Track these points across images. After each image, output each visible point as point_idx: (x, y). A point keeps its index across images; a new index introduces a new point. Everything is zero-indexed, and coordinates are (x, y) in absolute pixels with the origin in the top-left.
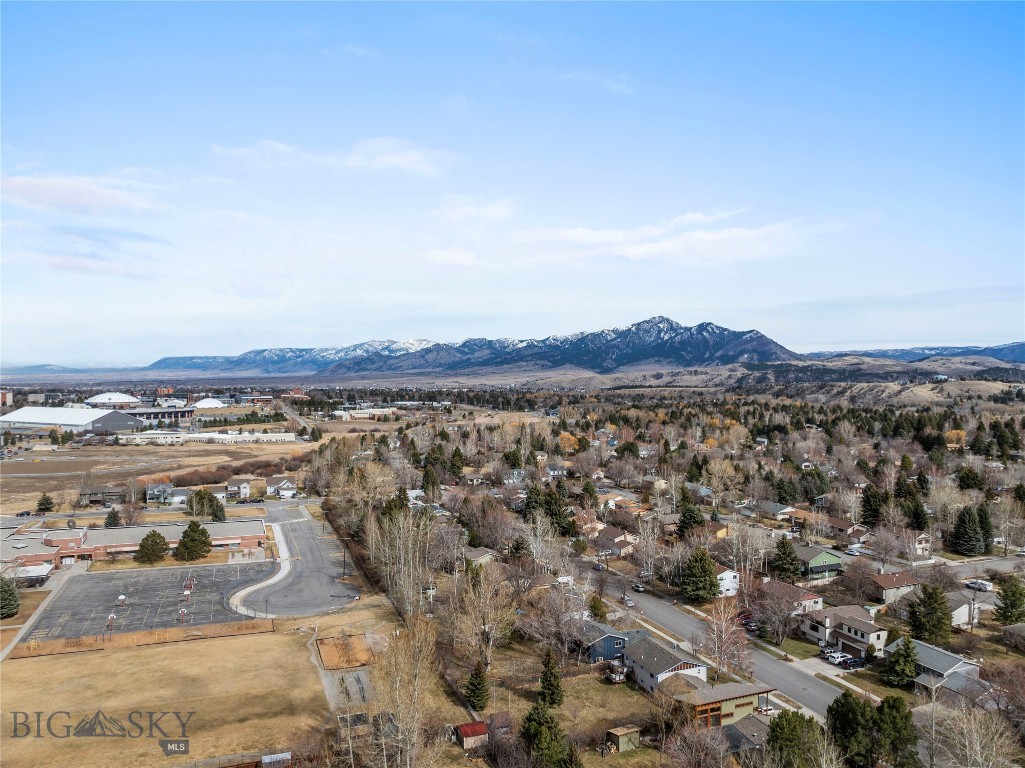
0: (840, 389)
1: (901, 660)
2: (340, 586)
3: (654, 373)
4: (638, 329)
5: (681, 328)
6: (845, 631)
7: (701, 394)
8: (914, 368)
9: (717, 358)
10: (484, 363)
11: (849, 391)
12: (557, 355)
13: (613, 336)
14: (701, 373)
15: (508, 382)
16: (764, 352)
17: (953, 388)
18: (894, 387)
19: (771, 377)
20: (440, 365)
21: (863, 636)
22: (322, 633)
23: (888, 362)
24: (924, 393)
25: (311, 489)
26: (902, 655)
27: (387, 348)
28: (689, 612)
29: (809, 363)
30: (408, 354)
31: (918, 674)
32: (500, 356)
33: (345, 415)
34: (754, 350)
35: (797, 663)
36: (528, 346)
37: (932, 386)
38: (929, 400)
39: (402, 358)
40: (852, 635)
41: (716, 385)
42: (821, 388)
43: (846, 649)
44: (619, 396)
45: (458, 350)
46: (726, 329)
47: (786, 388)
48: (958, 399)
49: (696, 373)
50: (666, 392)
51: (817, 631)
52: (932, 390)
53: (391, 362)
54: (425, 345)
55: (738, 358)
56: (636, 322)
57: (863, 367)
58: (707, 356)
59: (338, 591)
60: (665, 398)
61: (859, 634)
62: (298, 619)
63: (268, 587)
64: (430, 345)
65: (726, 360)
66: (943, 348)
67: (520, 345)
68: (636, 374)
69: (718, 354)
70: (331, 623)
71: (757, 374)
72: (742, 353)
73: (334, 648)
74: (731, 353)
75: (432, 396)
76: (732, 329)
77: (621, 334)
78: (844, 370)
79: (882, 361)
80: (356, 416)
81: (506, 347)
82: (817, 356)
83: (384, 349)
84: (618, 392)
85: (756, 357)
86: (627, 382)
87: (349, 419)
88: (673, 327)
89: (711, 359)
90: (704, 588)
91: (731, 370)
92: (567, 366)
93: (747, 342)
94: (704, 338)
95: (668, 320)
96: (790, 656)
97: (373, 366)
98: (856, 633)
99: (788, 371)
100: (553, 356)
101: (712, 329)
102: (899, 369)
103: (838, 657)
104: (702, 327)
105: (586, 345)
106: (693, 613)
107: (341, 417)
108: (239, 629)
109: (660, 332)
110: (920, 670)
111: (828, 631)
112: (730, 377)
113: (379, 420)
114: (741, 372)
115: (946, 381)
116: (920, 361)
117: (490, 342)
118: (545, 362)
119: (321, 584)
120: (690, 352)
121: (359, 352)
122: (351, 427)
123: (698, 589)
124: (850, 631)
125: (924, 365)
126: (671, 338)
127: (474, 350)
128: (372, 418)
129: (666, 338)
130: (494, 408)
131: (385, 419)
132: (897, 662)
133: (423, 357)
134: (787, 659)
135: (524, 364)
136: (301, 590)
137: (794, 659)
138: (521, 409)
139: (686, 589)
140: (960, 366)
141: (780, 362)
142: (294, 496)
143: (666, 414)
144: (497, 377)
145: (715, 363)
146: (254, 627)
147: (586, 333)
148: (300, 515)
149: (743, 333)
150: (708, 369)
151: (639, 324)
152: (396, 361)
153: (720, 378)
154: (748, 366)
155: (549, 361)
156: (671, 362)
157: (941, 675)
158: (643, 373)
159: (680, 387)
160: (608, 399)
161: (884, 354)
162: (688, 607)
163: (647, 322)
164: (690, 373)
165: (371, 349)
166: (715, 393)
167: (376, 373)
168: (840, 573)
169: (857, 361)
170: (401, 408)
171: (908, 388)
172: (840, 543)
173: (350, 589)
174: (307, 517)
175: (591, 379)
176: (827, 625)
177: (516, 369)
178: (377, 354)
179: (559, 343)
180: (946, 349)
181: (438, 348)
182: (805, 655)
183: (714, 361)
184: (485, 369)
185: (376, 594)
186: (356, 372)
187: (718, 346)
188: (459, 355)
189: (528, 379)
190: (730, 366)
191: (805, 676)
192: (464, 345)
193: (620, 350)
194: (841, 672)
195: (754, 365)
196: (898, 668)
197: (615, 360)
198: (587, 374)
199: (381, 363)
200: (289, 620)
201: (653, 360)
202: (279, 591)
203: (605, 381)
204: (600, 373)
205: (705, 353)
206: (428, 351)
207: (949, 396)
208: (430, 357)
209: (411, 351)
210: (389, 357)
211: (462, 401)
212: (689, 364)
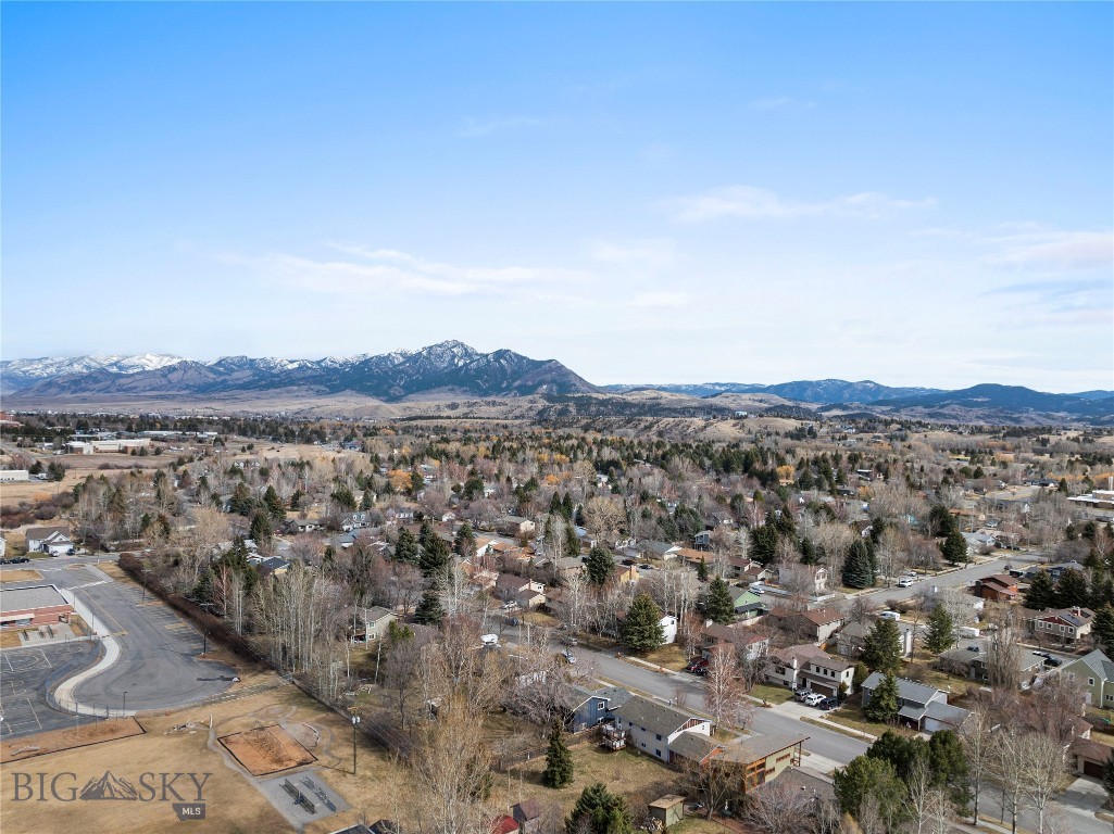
0: (647, 424)
1: (885, 695)
2: (203, 666)
3: (449, 402)
4: (429, 353)
5: (477, 354)
6: (813, 670)
7: (505, 427)
8: (710, 403)
9: (516, 388)
10: (245, 386)
11: (656, 426)
12: (335, 380)
13: (402, 360)
14: (500, 404)
15: (276, 409)
16: (564, 384)
17: (753, 423)
18: (698, 422)
19: (573, 409)
20: (188, 387)
21: (833, 675)
22: (220, 729)
23: (684, 397)
24: (726, 429)
25: (91, 542)
26: (886, 690)
27: (115, 364)
28: (638, 664)
29: (609, 396)
30: (144, 372)
31: (900, 708)
32: (267, 379)
33: (87, 447)
34: (554, 381)
35: (776, 708)
36: (300, 368)
37: (733, 422)
38: (733, 436)
39: (138, 377)
40: (821, 674)
41: (516, 418)
42: (628, 422)
43: (816, 689)
44: (417, 428)
45: (211, 369)
46: (525, 358)
47: (594, 422)
48: (758, 435)
49: (494, 403)
50: (468, 424)
51: (783, 673)
52: (734, 425)
53: (122, 381)
54: (167, 362)
55: (536, 389)
56: (427, 346)
57: (662, 401)
58: (504, 386)
59: (205, 672)
60: (469, 431)
61: (829, 672)
62: (171, 713)
63: (101, 674)
64: (175, 362)
65: (525, 390)
66: (732, 384)
67: (290, 367)
68: (429, 403)
69: (517, 384)
70: (223, 715)
71: (559, 407)
72: (540, 384)
73: (249, 747)
74: (530, 383)
75: (192, 425)
76: (531, 358)
77: (410, 359)
78: (644, 405)
79: (678, 396)
80: (101, 448)
81: (273, 368)
82: (615, 389)
83: (111, 365)
84: (414, 423)
85: (555, 388)
86: (418, 412)
87: (92, 453)
88: (467, 353)
89: (508, 389)
90: (650, 637)
91: (531, 402)
92: (348, 392)
93: (545, 372)
94: (502, 367)
95: (462, 345)
96: (768, 703)
97: (97, 386)
98: (825, 672)
99: (589, 404)
100: (330, 380)
101: (510, 357)
102: (694, 404)
103: (815, 698)
104: (500, 354)
105: (370, 369)
106: (643, 665)
107: (81, 449)
108: (91, 735)
109: (454, 357)
110: (902, 702)
111: (796, 672)
112: (530, 409)
113: (133, 453)
114: (541, 404)
115: (746, 417)
116: (713, 396)
117: (252, 360)
118: (322, 388)
119: (176, 665)
120: (487, 381)
121: (77, 368)
122: (101, 462)
123: (643, 638)
124: (818, 670)
125: (717, 401)
126: (465, 364)
127: (233, 370)
128: (124, 451)
129: (461, 364)
130: (274, 440)
131: (142, 452)
132: (881, 697)
133: (164, 376)
134: (765, 706)
135: (295, 388)
136: (151, 676)
137: (773, 705)
138: (309, 441)
139: (631, 639)
140: (750, 403)
141: (580, 395)
142: (70, 553)
143: (488, 448)
144: (263, 402)
145: (512, 394)
146: (112, 731)
147: (370, 356)
148: (94, 578)
149: (542, 363)
150: (506, 400)
151: (431, 348)
152: (130, 380)
153: (520, 409)
154: (548, 397)
155: (326, 386)
156: (466, 391)
157: (921, 706)
158: (437, 403)
159: (481, 418)
160: (406, 430)
161: (677, 389)
162: (633, 659)
163: (440, 346)
164: (488, 404)
165: (93, 364)
166: (520, 426)
167: (101, 394)
168: (760, 612)
169: (654, 395)
170: (155, 439)
171: (712, 424)
172: (741, 582)
173: (220, 669)
174: (106, 580)
175: (377, 407)
176: (795, 666)
177: (285, 395)
178: (103, 371)
179: (338, 365)
180: (734, 385)
181: (184, 366)
182: (779, 700)
183: (511, 391)
184: (246, 394)
185: (261, 672)
186: (73, 393)
187: (516, 375)
188: (213, 376)
189: (302, 407)
190: (530, 397)
191: (791, 721)
192: (219, 363)
193: (410, 376)
194: (823, 713)
195: (554, 397)
196: (883, 703)
197: (403, 387)
198: (372, 402)
199: (108, 383)
200: (158, 715)
201: (446, 388)
202: (119, 678)
203: (395, 410)
204: (387, 401)
205: (502, 383)
206: (172, 369)
207: (750, 432)
208: (174, 377)
209: (147, 369)
210: (119, 376)
211: (231, 430)
212: (485, 393)
